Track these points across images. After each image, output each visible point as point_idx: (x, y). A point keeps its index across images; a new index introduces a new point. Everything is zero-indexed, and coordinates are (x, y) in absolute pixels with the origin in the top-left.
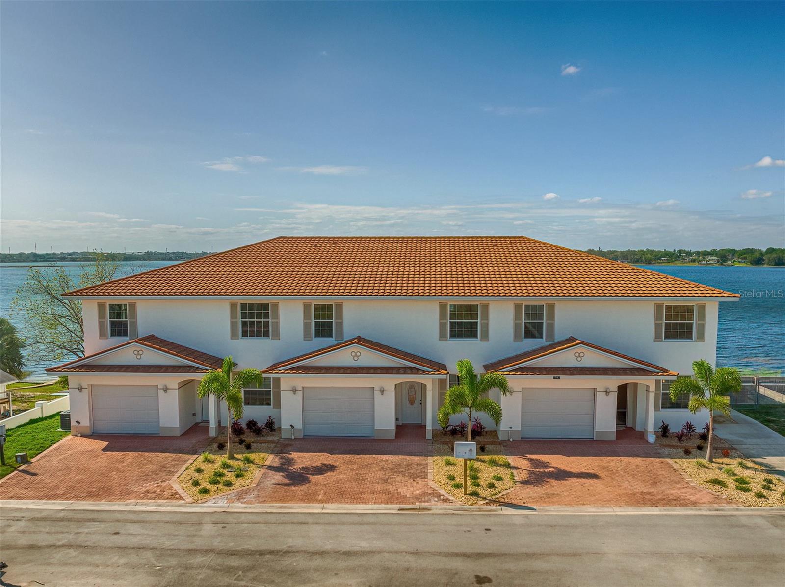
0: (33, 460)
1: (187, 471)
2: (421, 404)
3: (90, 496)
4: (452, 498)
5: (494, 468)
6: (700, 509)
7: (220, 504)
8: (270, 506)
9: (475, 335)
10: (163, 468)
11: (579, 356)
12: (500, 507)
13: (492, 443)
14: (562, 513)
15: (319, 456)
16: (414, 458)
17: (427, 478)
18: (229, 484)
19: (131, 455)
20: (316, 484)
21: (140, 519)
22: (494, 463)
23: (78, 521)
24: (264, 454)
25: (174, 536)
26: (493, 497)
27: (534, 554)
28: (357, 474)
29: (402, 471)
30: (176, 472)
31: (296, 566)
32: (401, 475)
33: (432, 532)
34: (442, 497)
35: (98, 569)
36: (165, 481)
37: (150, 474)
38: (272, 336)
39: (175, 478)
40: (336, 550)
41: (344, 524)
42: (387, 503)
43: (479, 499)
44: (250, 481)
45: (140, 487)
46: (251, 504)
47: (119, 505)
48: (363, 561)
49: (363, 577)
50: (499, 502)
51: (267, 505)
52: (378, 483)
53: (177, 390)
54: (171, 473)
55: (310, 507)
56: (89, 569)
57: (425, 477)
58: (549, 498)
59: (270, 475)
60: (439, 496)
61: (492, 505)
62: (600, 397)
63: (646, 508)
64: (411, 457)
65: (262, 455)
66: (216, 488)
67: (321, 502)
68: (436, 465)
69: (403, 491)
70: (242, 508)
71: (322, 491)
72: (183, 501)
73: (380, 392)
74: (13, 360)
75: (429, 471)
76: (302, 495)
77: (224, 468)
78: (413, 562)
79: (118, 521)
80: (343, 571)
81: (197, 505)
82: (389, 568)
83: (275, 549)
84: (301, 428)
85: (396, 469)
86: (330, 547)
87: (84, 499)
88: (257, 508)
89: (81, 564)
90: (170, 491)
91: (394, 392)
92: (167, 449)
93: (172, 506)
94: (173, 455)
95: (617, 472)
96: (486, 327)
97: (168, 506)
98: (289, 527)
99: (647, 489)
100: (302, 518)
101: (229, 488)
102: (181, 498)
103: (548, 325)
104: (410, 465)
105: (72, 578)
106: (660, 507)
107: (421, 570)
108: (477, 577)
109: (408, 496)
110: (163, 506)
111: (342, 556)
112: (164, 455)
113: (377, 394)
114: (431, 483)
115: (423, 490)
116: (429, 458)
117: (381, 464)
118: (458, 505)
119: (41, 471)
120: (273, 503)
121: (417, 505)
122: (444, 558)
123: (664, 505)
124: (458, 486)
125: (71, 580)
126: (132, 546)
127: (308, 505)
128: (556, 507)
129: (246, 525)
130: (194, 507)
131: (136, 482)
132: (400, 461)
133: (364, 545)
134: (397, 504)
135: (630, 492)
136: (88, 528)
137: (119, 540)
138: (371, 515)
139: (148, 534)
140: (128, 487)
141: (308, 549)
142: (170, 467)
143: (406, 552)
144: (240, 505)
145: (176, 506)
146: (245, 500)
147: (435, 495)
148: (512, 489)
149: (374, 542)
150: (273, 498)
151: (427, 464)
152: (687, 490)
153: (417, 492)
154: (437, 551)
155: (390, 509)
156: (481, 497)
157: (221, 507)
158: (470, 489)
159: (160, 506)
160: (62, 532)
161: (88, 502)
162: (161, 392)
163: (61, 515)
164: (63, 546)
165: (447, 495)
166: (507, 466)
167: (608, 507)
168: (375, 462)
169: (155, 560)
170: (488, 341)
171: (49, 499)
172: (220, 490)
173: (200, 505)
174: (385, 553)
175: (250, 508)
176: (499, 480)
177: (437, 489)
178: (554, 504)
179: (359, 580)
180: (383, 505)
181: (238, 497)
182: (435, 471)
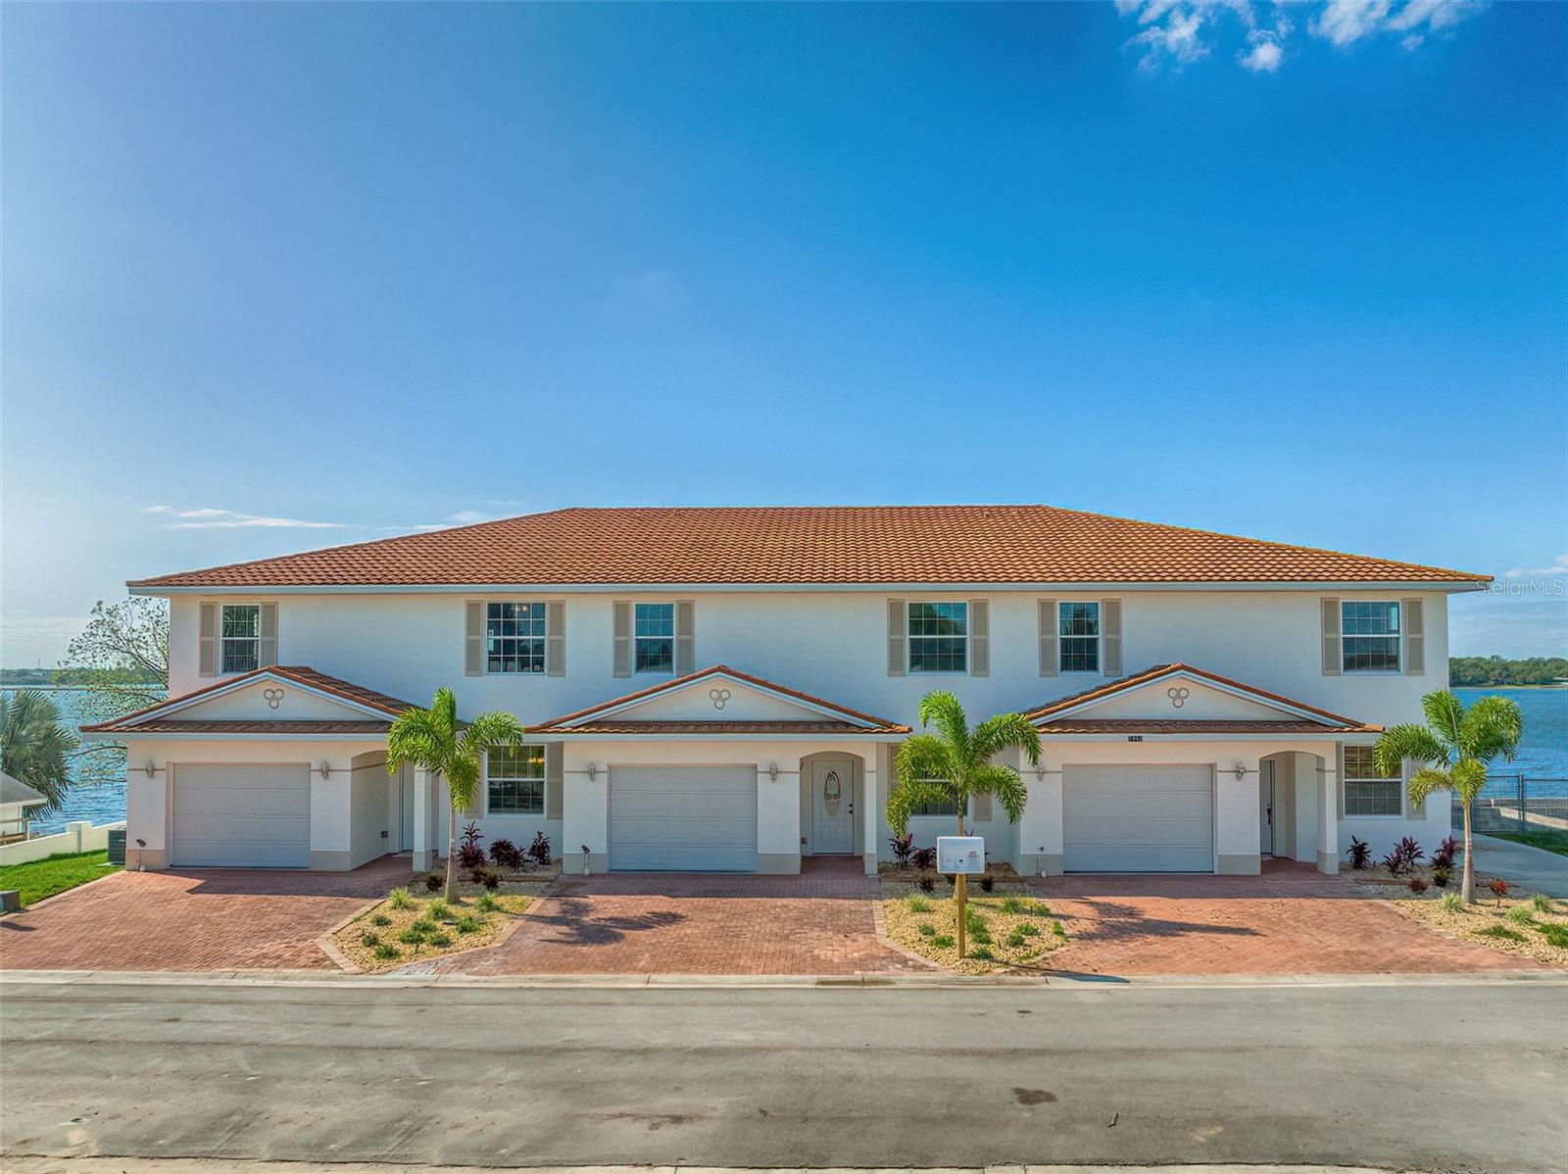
0: (31, 907)
1: (355, 923)
2: (851, 812)
3: (136, 962)
4: (933, 964)
5: (1015, 917)
6: (1486, 978)
7: (419, 975)
8: (530, 979)
9: (960, 666)
10: (305, 918)
11: (1178, 696)
12: (1043, 978)
13: (1004, 880)
14: (1184, 987)
15: (640, 900)
16: (841, 901)
17: (875, 933)
18: (443, 943)
19: (240, 900)
20: (634, 943)
21: (234, 1000)
22: (1014, 908)
23: (93, 1001)
24: (524, 897)
25: (305, 1023)
26: (1024, 962)
27: (1143, 1050)
28: (722, 927)
29: (820, 923)
30: (333, 925)
31: (583, 1073)
32: (817, 929)
33: (896, 1016)
34: (910, 963)
35: (108, 1081)
36: (305, 940)
37: (276, 928)
38: (550, 669)
39: (329, 933)
40: (677, 1046)
41: (694, 1004)
42: (790, 973)
43: (994, 964)
44: (489, 937)
45: (249, 949)
46: (487, 975)
47: (195, 977)
48: (742, 1065)
49: (742, 1094)
50: (1038, 968)
51: (523, 976)
52: (769, 941)
53: (350, 773)
54: (321, 927)
55: (618, 979)
56: (85, 1080)
57: (871, 929)
58: (1147, 962)
59: (535, 928)
60: (904, 961)
61: (1024, 974)
62: (1225, 782)
63: (1365, 977)
64: (836, 900)
65: (519, 899)
66: (413, 949)
67: (643, 971)
68: (891, 912)
69: (825, 953)
70: (468, 982)
71: (647, 955)
72: (339, 971)
73: (769, 775)
74: (49, 773)
75: (876, 922)
76: (601, 961)
77: (437, 918)
78: (860, 1065)
79: (183, 1001)
80: (696, 1083)
81: (369, 976)
82: (805, 1077)
83: (536, 1045)
84: (605, 852)
85: (803, 920)
86: (664, 1041)
87: (121, 967)
88: (503, 981)
89: (71, 1072)
90: (313, 955)
91: (798, 775)
92: (320, 890)
93: (312, 979)
94: (332, 900)
95: (1281, 921)
96: (983, 648)
97: (304, 978)
98: (570, 1010)
99: (1355, 945)
100: (602, 997)
101: (442, 950)
102: (334, 966)
103: (1108, 642)
104: (836, 914)
105: (38, 1097)
106: (1396, 974)
107: (882, 1080)
108: (1018, 1091)
109: (835, 960)
110: (294, 979)
111: (690, 1057)
112: (310, 899)
113: (763, 780)
114: (884, 941)
115: (867, 952)
116: (874, 902)
117: (773, 912)
118: (949, 974)
119: (42, 924)
120: (536, 973)
121: (858, 975)
122: (934, 1060)
123: (1402, 970)
124: (944, 943)
125: (34, 1101)
126: (203, 1041)
127: (614, 976)
128: (1168, 976)
129: (473, 1007)
130: (361, 980)
131: (243, 940)
132: (813, 907)
133: (743, 1037)
134: (812, 973)
135: (1321, 952)
136: (111, 1011)
137: (173, 1031)
138: (755, 991)
139: (244, 1021)
140: (224, 948)
141: (611, 1044)
142: (322, 918)
143: (842, 1049)
144: (463, 976)
145: (321, 980)
146: (476, 969)
147: (895, 959)
148: (1064, 949)
149: (767, 1033)
150: (537, 965)
151: (872, 911)
152: (1442, 947)
153: (856, 955)
154: (914, 1046)
155: (797, 982)
156: (997, 962)
157: (420, 981)
158: (971, 947)
159: (285, 978)
160: (49, 1019)
161: (126, 973)
162: (316, 778)
163: (60, 992)
164: (38, 1041)
165: (922, 960)
166: (1044, 913)
167: (1281, 976)
168: (761, 908)
169: (249, 1064)
170: (988, 676)
171: (43, 967)
172: (423, 953)
173: (377, 977)
174: (794, 1051)
175: (485, 981)
176: (1031, 934)
177: (898, 949)
178: (1161, 971)
179: (735, 1099)
180: (782, 976)
181: (459, 964)
182: (890, 921)
